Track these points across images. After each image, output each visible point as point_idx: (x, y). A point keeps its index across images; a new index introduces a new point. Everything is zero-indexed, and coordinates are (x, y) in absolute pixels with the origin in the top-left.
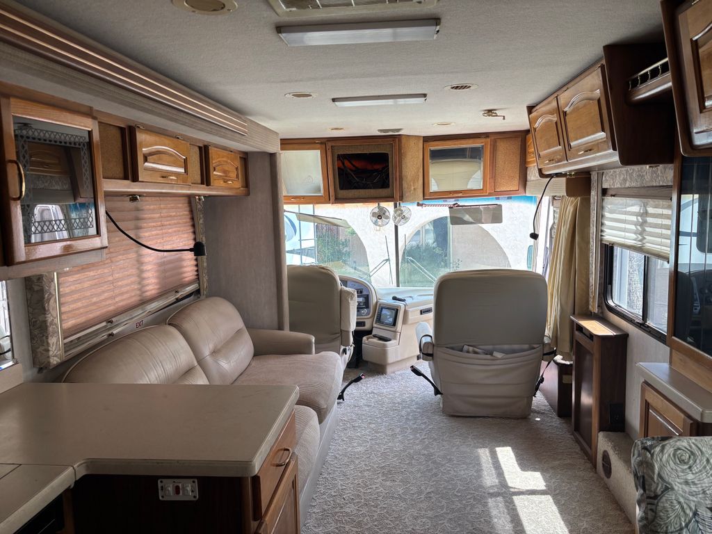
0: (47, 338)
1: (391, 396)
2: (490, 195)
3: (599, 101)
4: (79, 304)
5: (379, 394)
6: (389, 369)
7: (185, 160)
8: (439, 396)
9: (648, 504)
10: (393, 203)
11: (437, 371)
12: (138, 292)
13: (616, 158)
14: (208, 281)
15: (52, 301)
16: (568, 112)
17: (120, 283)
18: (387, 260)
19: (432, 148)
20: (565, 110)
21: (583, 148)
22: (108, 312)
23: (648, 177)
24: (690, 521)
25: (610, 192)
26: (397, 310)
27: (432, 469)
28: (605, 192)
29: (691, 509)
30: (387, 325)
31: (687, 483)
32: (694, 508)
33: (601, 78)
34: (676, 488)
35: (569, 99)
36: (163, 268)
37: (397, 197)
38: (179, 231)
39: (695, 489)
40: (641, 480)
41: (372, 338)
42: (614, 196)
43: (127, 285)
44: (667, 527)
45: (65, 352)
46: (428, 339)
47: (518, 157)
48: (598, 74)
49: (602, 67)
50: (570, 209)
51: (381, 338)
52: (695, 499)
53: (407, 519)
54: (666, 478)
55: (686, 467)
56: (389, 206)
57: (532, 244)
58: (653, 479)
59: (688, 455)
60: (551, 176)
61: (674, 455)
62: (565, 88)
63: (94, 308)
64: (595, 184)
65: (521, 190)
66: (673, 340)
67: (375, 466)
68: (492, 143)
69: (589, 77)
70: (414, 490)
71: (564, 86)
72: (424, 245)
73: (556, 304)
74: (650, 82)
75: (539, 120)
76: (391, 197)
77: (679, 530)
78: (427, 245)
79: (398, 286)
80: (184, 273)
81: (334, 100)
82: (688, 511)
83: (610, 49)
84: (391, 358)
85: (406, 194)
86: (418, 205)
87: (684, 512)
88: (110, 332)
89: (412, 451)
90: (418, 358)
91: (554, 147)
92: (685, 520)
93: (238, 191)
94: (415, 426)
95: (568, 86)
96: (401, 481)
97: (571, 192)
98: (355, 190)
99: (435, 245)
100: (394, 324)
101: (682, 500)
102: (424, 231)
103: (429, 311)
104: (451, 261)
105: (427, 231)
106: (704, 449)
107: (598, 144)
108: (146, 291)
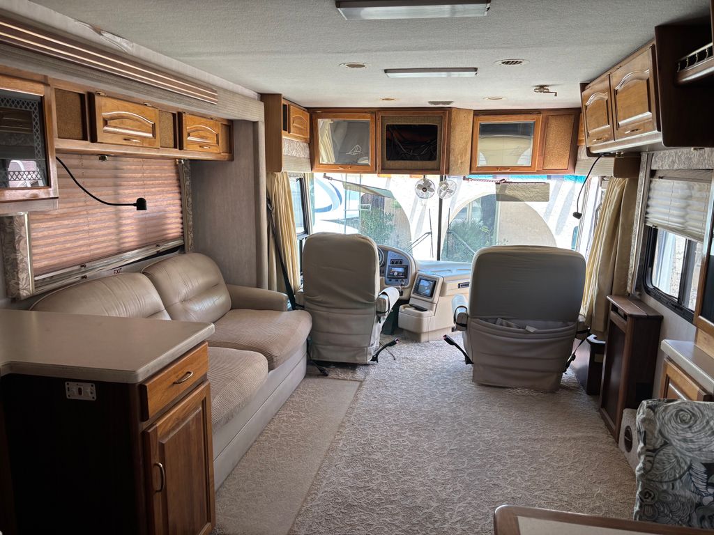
0: (17, 273)
1: (423, 362)
2: (538, 172)
3: (648, 81)
4: (53, 248)
5: (412, 360)
6: (424, 338)
7: (154, 126)
8: (470, 365)
9: (647, 456)
10: (439, 176)
11: (470, 341)
12: (116, 243)
13: (660, 139)
14: (193, 239)
15: (22, 242)
16: (619, 90)
17: (96, 233)
18: (429, 233)
19: (483, 123)
20: (616, 88)
21: (630, 127)
22: (82, 257)
23: (695, 160)
24: (684, 474)
25: (659, 174)
26: (435, 282)
27: (457, 430)
28: (653, 173)
29: (686, 463)
30: (425, 295)
31: (685, 440)
32: (689, 463)
33: (651, 59)
34: (674, 444)
35: (621, 78)
36: (143, 223)
37: (444, 170)
38: (163, 191)
39: (692, 446)
40: (643, 435)
41: (408, 307)
42: (662, 178)
43: (103, 235)
44: (662, 477)
45: (36, 288)
46: (463, 311)
47: (570, 136)
48: (648, 55)
49: (653, 47)
50: (617, 190)
51: (417, 308)
52: (692, 455)
53: (429, 470)
54: (667, 434)
55: (686, 426)
56: (434, 179)
57: (578, 225)
58: (653, 434)
59: (689, 416)
60: (599, 155)
61: (676, 415)
62: (618, 67)
63: (68, 252)
64: (645, 166)
65: (571, 169)
66: (700, 319)
67: (403, 422)
68: (544, 120)
69: (641, 57)
70: (438, 445)
71: (617, 64)
72: (470, 223)
73: (594, 284)
74: (698, 65)
75: (591, 98)
76: (436, 170)
77: (673, 480)
78: (473, 223)
79: (439, 259)
80: (168, 229)
81: (386, 71)
82: (683, 465)
83: (662, 30)
84: (426, 327)
85: (452, 168)
86: (464, 179)
87: (680, 466)
88: (84, 275)
89: (439, 413)
90: (453, 330)
91: (603, 126)
92: (680, 472)
93: (219, 156)
94: (445, 391)
95: (623, 63)
96: (427, 437)
97: (618, 172)
98: (402, 161)
99: (481, 223)
100: (431, 295)
101: (678, 454)
102: (471, 208)
103: (466, 285)
104: (497, 241)
105: (474, 209)
106: (705, 412)
107: (644, 124)
108: (124, 243)
